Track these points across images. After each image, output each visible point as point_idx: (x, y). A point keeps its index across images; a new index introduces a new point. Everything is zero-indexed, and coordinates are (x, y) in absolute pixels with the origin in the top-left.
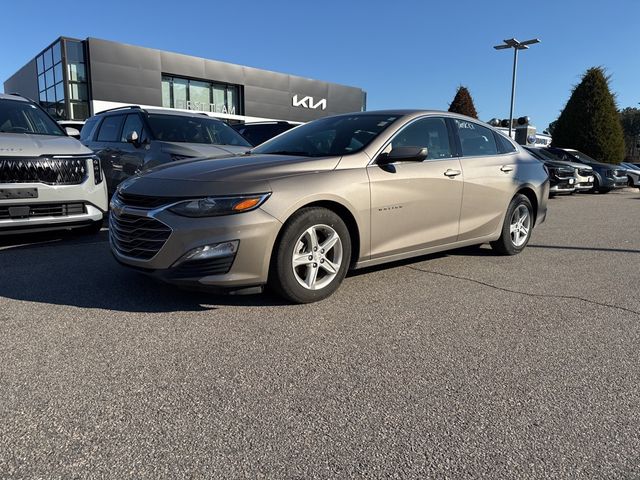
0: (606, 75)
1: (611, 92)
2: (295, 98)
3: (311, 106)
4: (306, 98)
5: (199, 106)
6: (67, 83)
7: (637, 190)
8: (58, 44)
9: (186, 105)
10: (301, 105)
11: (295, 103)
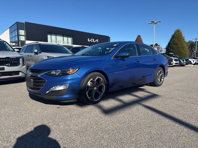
0: (181, 31)
1: (183, 36)
2: (89, 39)
3: (93, 41)
4: (92, 39)
5: (59, 42)
6: (18, 35)
7: (193, 65)
8: (16, 24)
9: (55, 42)
10: (90, 41)
11: (89, 41)
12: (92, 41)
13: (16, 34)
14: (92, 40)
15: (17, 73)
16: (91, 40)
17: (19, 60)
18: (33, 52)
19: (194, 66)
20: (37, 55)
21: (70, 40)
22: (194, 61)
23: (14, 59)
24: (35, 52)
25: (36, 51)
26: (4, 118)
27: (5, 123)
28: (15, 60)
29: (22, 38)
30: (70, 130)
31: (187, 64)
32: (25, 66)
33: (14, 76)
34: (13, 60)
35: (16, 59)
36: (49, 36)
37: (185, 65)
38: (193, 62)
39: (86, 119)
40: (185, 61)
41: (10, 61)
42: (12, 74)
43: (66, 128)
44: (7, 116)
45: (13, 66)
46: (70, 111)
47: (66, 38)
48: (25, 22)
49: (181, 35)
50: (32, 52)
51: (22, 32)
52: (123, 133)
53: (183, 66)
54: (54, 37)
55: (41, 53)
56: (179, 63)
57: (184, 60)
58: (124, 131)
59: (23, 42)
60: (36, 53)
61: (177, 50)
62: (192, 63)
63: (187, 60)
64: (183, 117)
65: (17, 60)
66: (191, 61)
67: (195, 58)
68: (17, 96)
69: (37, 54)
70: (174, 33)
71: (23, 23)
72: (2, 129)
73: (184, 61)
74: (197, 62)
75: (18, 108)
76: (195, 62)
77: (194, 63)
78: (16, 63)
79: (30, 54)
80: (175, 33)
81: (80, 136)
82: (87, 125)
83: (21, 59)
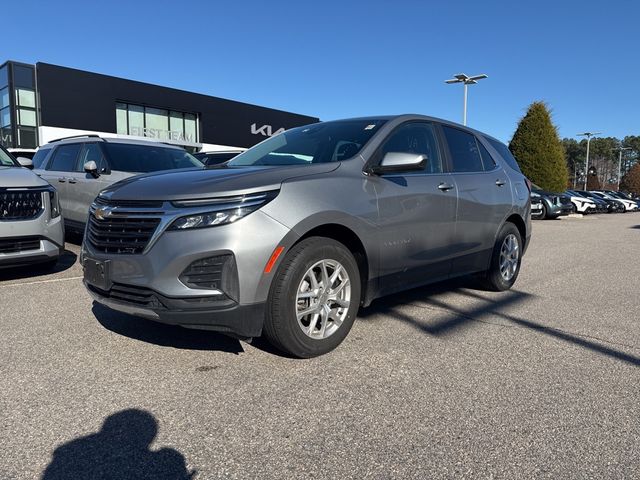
0: (548, 109)
1: (554, 125)
2: (253, 126)
3: (270, 134)
4: (265, 127)
5: (156, 133)
6: (14, 108)
7: (581, 216)
8: (6, 67)
9: (142, 132)
10: (260, 133)
11: (254, 130)
12: (264, 134)
13: (6, 101)
14: (265, 130)
15: (32, 241)
16: (261, 130)
17: (39, 198)
18: (79, 169)
19: (587, 217)
20: (94, 180)
21: (192, 126)
22: (583, 203)
23: (20, 196)
24: (87, 171)
25: (91, 165)
26: (17, 414)
27: (28, 432)
28: (24, 199)
29: (28, 119)
30: (269, 451)
31: (565, 212)
32: (59, 219)
33: (23, 253)
34: (16, 199)
35: (28, 196)
36: (121, 114)
37: (559, 215)
38: (583, 205)
39: (311, 409)
40: (559, 205)
41: (9, 200)
42: (12, 246)
43: (253, 444)
44: (28, 403)
45: (18, 219)
46: (246, 381)
47: (177, 122)
48: (39, 64)
49: (547, 120)
50: (74, 169)
51: (27, 97)
52: (450, 457)
53: (554, 217)
54: (136, 117)
55: (109, 173)
56: (542, 209)
57: (556, 199)
58: (448, 449)
59: (31, 130)
60: (93, 174)
61: (536, 167)
62: (580, 209)
63: (566, 201)
64: (615, 393)
65: (31, 198)
66: (576, 202)
67: (586, 195)
68: (43, 325)
69: (96, 177)
70: (525, 115)
71: (30, 67)
72: (24, 457)
73: (555, 203)
74: (594, 206)
75: (58, 371)
76: (586, 205)
77: (583, 209)
78: (28, 207)
79: (69, 175)
80: (528, 115)
81: (311, 475)
82: (321, 431)
83: (45, 196)
